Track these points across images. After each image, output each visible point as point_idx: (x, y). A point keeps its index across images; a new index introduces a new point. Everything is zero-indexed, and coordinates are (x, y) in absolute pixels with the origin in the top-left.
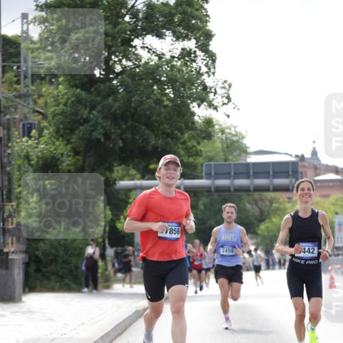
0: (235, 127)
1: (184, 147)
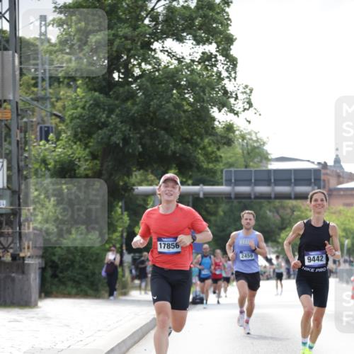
0: (256, 133)
1: (203, 152)
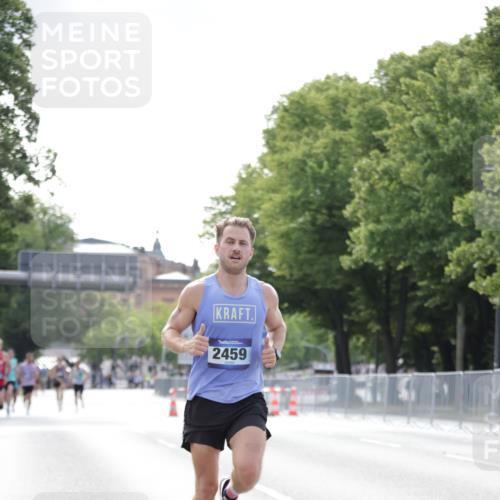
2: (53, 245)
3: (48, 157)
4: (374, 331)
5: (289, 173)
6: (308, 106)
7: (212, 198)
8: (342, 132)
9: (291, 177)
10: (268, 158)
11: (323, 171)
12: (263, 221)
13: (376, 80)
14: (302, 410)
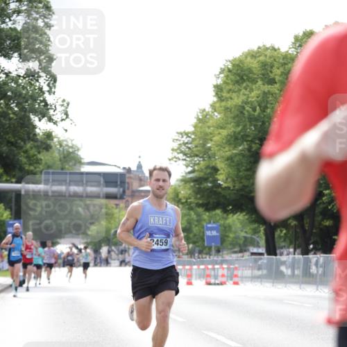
0: (72, 141)
1: (26, 155)
2: (67, 167)
3: (62, 105)
4: (292, 224)
5: (232, 115)
6: (245, 68)
7: (178, 133)
8: (270, 86)
9: (234, 118)
10: (218, 105)
11: (256, 114)
12: (214, 149)
13: (293, 49)
14: (242, 281)
